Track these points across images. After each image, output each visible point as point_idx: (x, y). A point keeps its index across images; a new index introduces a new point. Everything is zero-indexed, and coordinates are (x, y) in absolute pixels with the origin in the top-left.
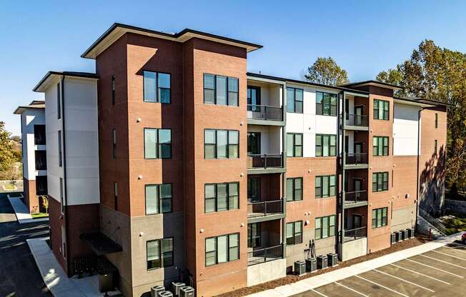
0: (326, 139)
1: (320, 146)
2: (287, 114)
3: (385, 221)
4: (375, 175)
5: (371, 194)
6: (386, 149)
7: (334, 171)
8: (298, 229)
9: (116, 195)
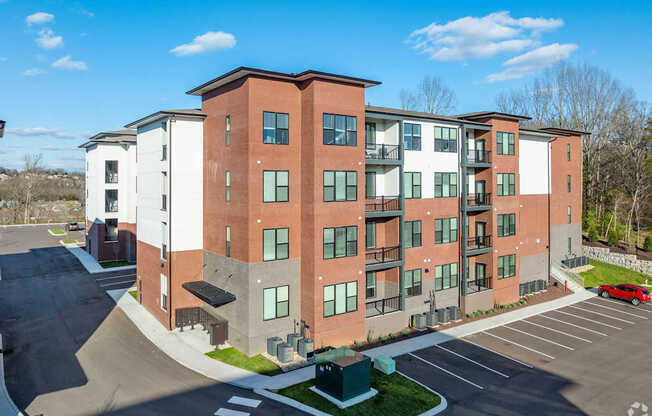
0: (445, 178)
1: (439, 187)
2: (406, 152)
3: (513, 270)
4: (501, 217)
5: (496, 240)
6: (512, 187)
7: (456, 212)
8: (417, 278)
9: (228, 239)
